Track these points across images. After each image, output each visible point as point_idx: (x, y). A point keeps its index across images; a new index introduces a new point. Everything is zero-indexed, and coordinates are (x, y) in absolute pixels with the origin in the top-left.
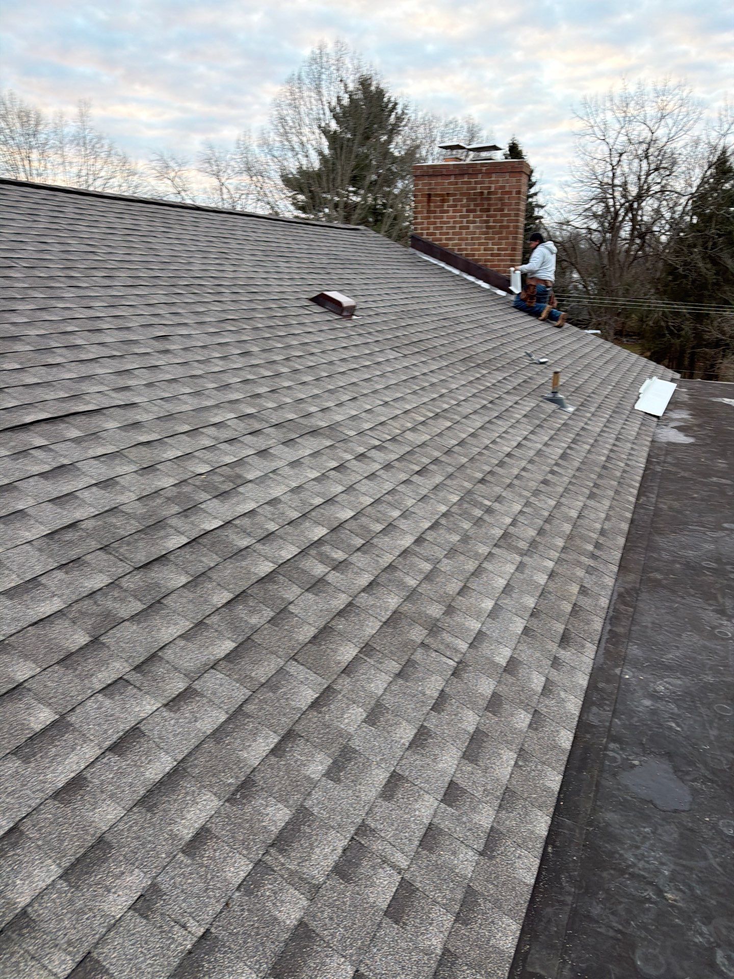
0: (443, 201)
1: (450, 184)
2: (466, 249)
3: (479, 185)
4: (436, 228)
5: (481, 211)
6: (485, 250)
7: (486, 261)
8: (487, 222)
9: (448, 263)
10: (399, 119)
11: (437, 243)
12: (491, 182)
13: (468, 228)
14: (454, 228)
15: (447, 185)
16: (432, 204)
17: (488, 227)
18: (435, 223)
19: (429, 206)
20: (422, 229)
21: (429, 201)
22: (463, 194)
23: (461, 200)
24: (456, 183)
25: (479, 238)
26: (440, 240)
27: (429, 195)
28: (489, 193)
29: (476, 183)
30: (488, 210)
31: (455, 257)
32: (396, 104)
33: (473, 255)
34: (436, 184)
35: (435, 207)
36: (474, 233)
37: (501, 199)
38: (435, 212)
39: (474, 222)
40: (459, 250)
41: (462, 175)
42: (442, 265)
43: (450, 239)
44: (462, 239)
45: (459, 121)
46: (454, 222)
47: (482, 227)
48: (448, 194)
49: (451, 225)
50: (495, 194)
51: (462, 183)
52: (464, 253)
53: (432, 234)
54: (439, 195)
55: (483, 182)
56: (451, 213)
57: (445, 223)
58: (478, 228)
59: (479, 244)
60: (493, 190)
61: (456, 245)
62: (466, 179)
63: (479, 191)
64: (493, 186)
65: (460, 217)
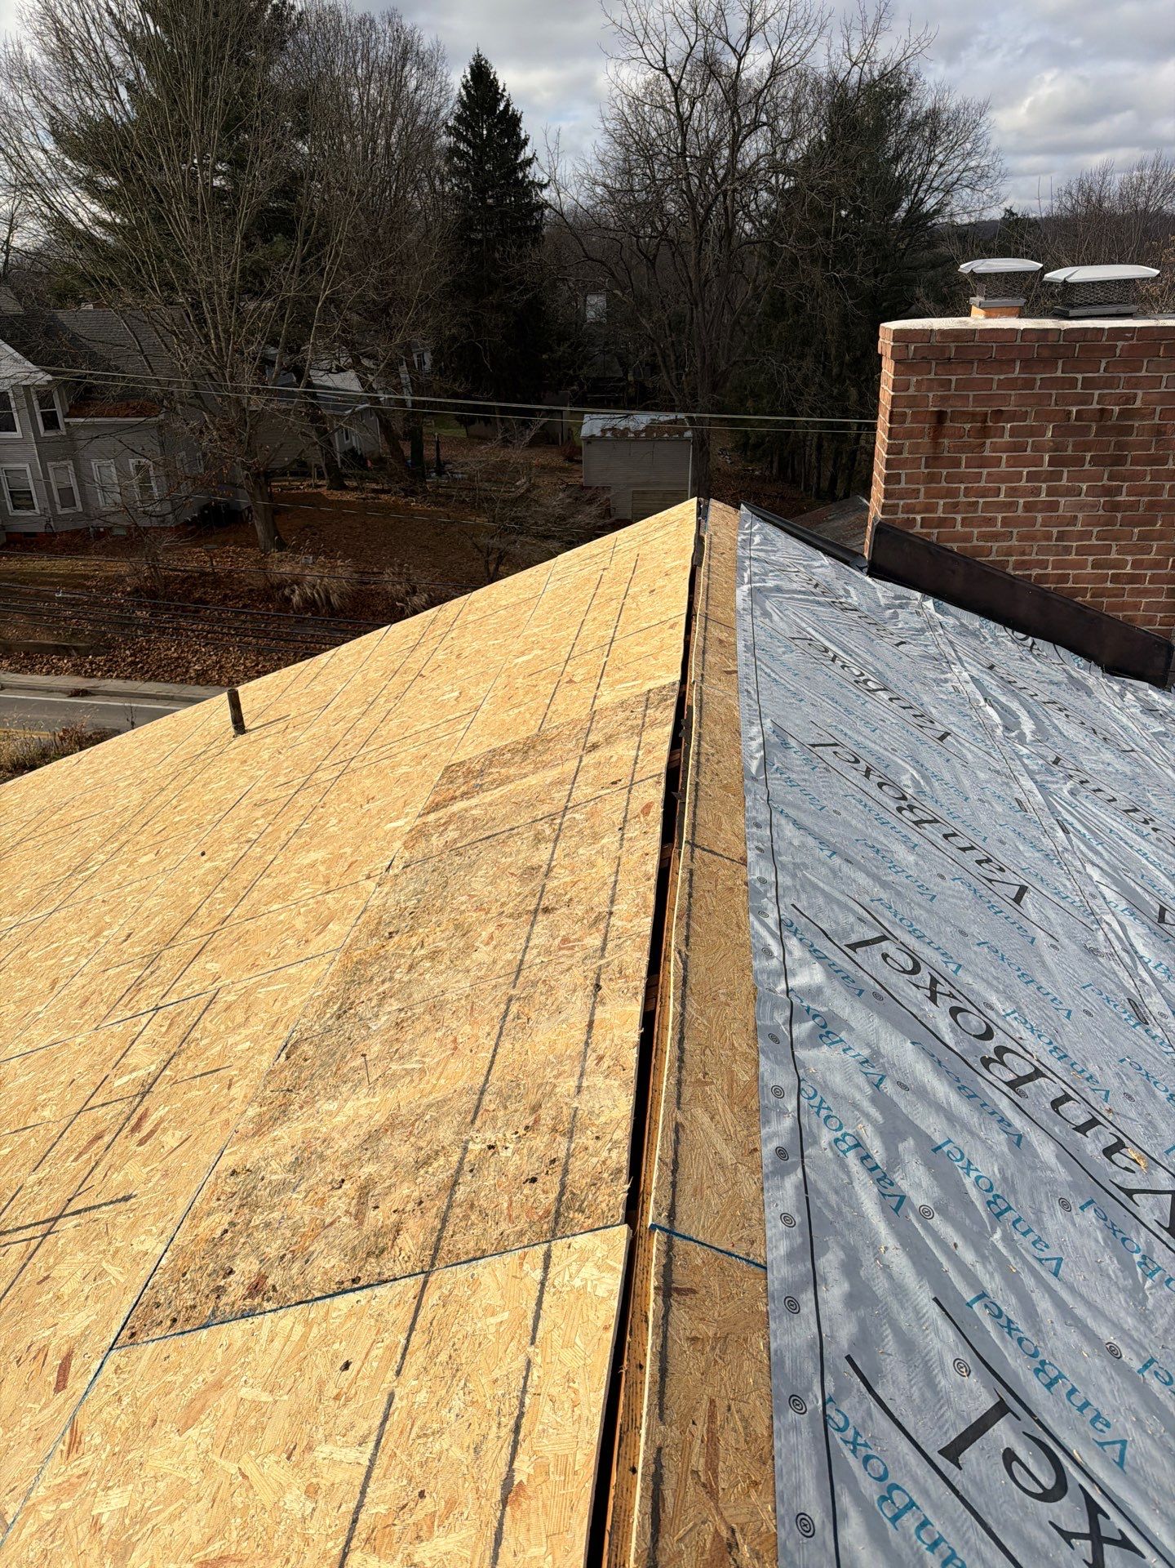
0: (982, 432)
1: (1010, 384)
2: (1043, 564)
3: (1099, 390)
4: (956, 507)
5: (1094, 461)
6: (1097, 566)
8: (1108, 491)
11: (955, 546)
12: (1135, 384)
13: (1054, 506)
14: (1011, 506)
15: (999, 386)
16: (946, 441)
17: (1115, 507)
18: (953, 493)
19: (938, 445)
20: (909, 509)
21: (938, 432)
23: (1039, 432)
24: (1029, 384)
25: (1081, 536)
26: (967, 538)
27: (940, 416)
28: (1124, 414)
29: (1087, 383)
30: (1119, 460)
33: (1064, 578)
34: (964, 385)
36: (1073, 521)
37: (1159, 431)
38: (955, 462)
39: (1072, 492)
41: (1049, 363)
43: (995, 537)
44: (1030, 537)
45: (377, 20)
46: (1012, 492)
47: (1094, 506)
48: (998, 415)
49: (1002, 498)
50: (1143, 418)
51: (1046, 383)
52: (1035, 572)
53: (942, 522)
54: (973, 416)
55: (1108, 383)
56: (1003, 468)
57: (983, 493)
58: (1081, 507)
59: (1081, 551)
60: (1138, 404)
61: (1009, 552)
62: (1059, 374)
63: (1095, 406)
64: (1140, 393)
65: (1031, 477)
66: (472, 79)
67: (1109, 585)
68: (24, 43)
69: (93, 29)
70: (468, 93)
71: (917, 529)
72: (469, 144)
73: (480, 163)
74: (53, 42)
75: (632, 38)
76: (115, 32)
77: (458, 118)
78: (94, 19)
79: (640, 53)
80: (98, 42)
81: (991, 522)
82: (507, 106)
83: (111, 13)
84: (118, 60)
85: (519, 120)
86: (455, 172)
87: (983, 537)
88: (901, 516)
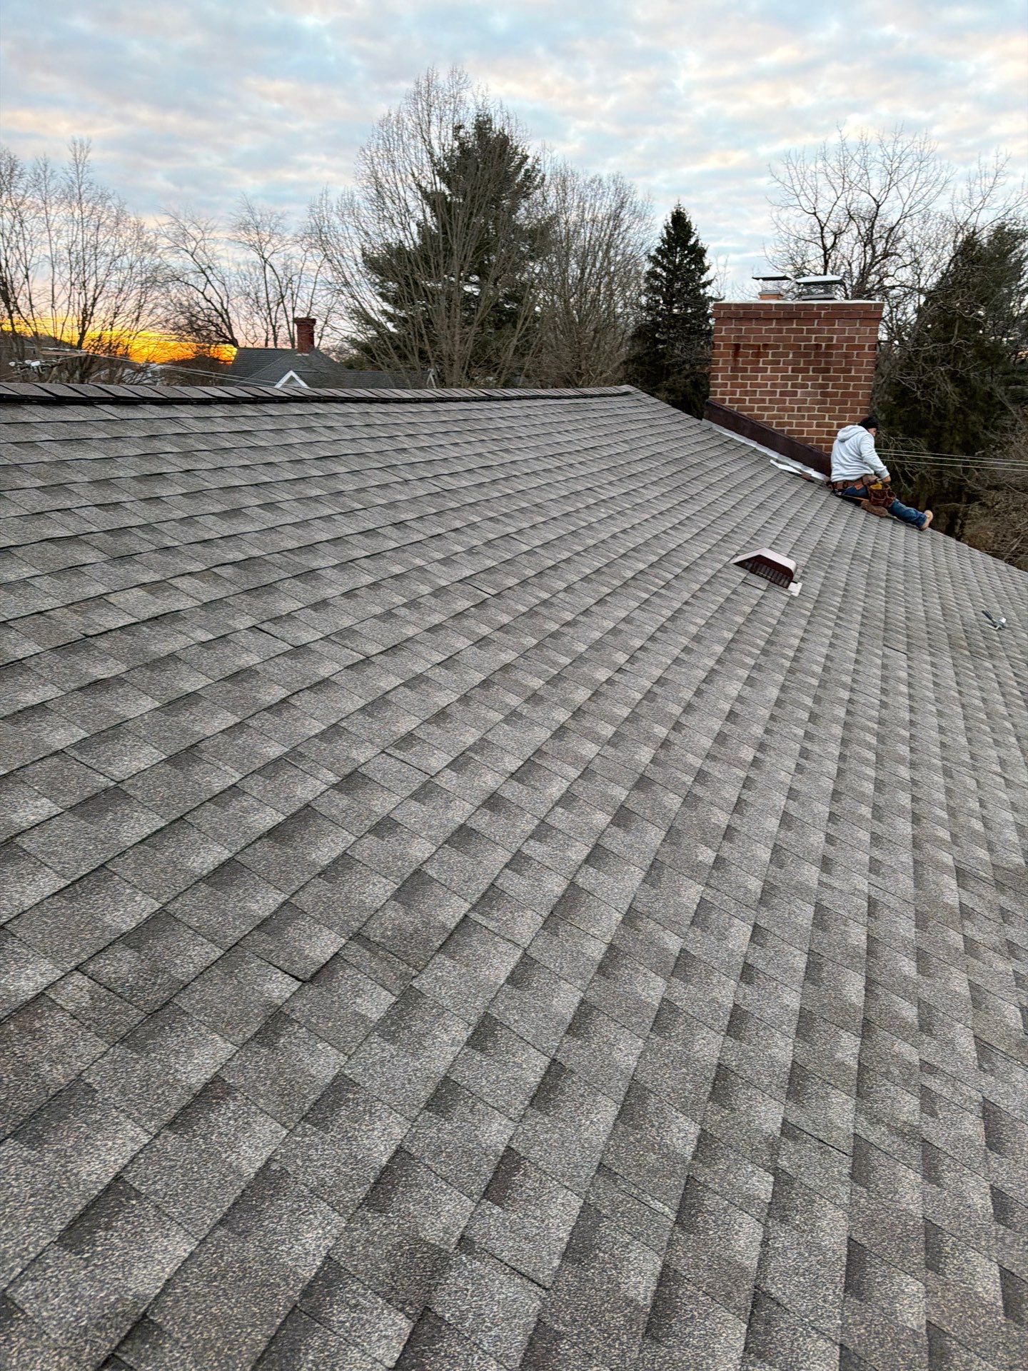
0: (758, 355)
1: (769, 331)
2: (790, 424)
3: (815, 335)
4: (746, 393)
5: (814, 370)
6: (817, 426)
7: (819, 441)
8: (824, 386)
9: (761, 442)
10: (528, 176)
11: (745, 413)
12: (833, 331)
13: (795, 394)
15: (765, 332)
16: (740, 359)
18: (744, 386)
19: (736, 361)
20: (724, 394)
21: (736, 354)
22: (791, 347)
23: (786, 355)
24: (780, 331)
25: (809, 409)
26: (751, 409)
27: (737, 347)
28: (828, 347)
29: (809, 331)
30: (826, 370)
31: (773, 434)
32: (526, 157)
33: (802, 432)
34: (749, 331)
35: (744, 363)
36: (804, 401)
37: (846, 356)
38: (745, 370)
39: (804, 386)
40: (778, 424)
41: (789, 319)
42: (753, 444)
43: (766, 409)
44: (784, 409)
45: (604, 180)
46: (774, 385)
47: (816, 394)
48: (766, 346)
49: (769, 389)
50: (838, 349)
51: (789, 331)
52: (787, 428)
53: (738, 401)
54: (752, 347)
55: (819, 331)
56: (769, 373)
57: (759, 386)
58: (808, 394)
59: (810, 417)
60: (834, 342)
61: (774, 417)
62: (794, 326)
63: (813, 342)
64: (835, 336)
65: (783, 378)
66: (673, 222)
67: (825, 436)
68: (356, 193)
69: (400, 184)
70: (668, 233)
71: (727, 404)
72: (664, 268)
73: (670, 282)
74: (373, 193)
75: (791, 191)
76: (414, 186)
77: (659, 250)
78: (401, 179)
79: (796, 202)
80: (402, 193)
81: (763, 401)
82: (697, 241)
83: (413, 175)
84: (412, 204)
85: (705, 251)
86: (652, 289)
87: (759, 409)
88: (718, 396)
